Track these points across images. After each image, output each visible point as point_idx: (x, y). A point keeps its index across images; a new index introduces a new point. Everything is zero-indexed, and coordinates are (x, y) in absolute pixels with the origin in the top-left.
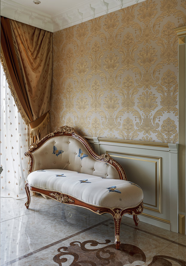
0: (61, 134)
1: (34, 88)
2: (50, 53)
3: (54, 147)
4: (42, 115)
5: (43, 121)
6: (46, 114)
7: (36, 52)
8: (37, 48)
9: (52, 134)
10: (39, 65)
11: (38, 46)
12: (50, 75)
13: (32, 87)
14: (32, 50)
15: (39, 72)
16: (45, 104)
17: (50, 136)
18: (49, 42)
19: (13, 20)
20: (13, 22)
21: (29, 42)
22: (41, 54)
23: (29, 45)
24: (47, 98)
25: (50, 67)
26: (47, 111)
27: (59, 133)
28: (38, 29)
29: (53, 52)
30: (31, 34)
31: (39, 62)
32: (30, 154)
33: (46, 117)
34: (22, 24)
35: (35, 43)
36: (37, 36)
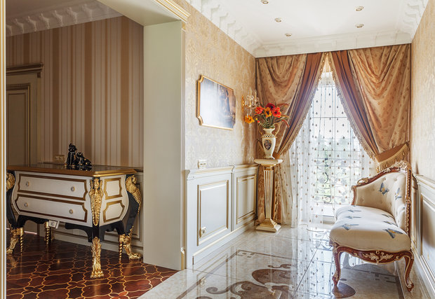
2: (406, 69)
3: (382, 184)
4: (393, 147)
5: (396, 155)
6: (401, 146)
7: (383, 74)
8: (385, 70)
9: (388, 169)
10: (384, 89)
11: (387, 67)
12: (404, 98)
13: (378, 115)
14: (378, 75)
15: (383, 97)
16: (396, 133)
17: (385, 171)
19: (351, 50)
20: (351, 52)
21: (373, 66)
22: (391, 75)
23: (374, 70)
24: (400, 126)
25: (405, 88)
26: (403, 143)
27: (395, 168)
28: (388, 47)
29: (410, 68)
30: (378, 56)
31: (386, 85)
32: (354, 189)
33: (401, 150)
34: (365, 50)
35: (383, 63)
36: (386, 55)
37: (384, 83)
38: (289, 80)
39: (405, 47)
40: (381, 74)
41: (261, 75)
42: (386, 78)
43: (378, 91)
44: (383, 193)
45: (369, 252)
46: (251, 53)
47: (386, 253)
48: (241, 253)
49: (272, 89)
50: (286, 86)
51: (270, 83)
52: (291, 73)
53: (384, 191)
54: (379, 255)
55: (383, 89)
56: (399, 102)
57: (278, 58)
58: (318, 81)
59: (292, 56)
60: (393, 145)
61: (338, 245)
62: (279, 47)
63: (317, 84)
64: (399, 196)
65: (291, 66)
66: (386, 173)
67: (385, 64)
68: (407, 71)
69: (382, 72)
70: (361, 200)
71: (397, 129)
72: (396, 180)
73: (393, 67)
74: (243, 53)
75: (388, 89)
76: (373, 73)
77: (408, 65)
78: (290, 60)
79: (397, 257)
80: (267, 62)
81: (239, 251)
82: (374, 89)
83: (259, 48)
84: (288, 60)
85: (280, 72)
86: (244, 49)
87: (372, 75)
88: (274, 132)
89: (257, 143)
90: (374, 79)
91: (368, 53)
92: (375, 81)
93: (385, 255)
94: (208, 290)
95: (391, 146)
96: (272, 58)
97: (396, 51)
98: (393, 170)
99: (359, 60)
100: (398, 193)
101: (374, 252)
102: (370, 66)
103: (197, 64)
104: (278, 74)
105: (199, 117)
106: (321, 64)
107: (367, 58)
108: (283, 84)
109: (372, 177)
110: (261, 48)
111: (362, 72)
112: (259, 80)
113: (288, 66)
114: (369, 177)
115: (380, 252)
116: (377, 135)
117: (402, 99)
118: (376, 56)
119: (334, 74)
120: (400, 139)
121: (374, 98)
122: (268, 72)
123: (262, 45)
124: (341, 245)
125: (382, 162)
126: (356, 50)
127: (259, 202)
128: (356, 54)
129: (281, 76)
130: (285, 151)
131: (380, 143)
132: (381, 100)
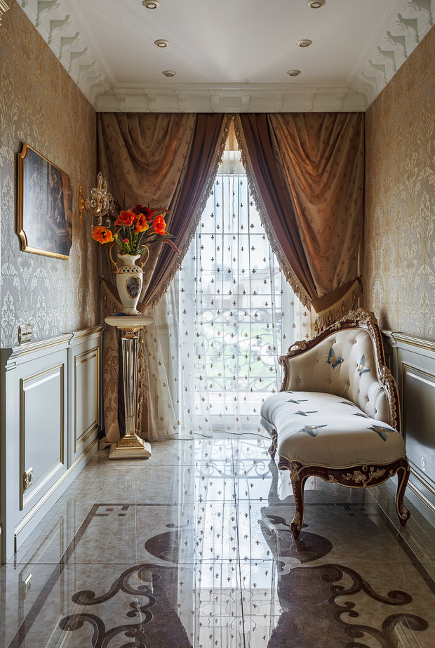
0: (353, 324)
1: (319, 233)
2: (358, 155)
3: (331, 349)
4: (338, 286)
5: (343, 299)
7: (324, 161)
8: (327, 154)
9: (337, 324)
10: (327, 186)
11: (329, 148)
12: (356, 202)
13: (316, 231)
14: (316, 160)
15: (326, 201)
16: (343, 263)
17: (333, 328)
18: (357, 133)
19: (274, 114)
20: (273, 117)
21: (308, 145)
22: (336, 163)
23: (309, 152)
24: (349, 250)
25: (356, 186)
26: (353, 278)
27: (348, 322)
28: (330, 114)
29: (364, 153)
30: (316, 128)
31: (328, 180)
32: (284, 361)
33: (351, 290)
34: (295, 115)
35: (324, 142)
36: (327, 128)
37: (326, 175)
38: (163, 162)
39: (355, 117)
40: (320, 160)
41: (107, 147)
42: (328, 168)
43: (317, 189)
44: (334, 366)
45: (351, 471)
46: (92, 101)
47: (377, 467)
48: (101, 510)
49: (132, 178)
50: (156, 172)
51: (128, 165)
52: (168, 148)
53: (335, 361)
54: (367, 473)
55: (325, 186)
56: (347, 209)
57: (142, 116)
58: (216, 167)
59: (168, 115)
60: (339, 283)
61: (300, 465)
62: (146, 95)
63: (215, 172)
64: (365, 368)
65: (166, 133)
66: (334, 331)
67: (326, 143)
68: (359, 158)
69: (322, 157)
70: (297, 381)
71: (345, 255)
72: (354, 342)
73: (339, 150)
74: (80, 100)
75: (333, 186)
76: (308, 157)
77: (360, 148)
78: (165, 123)
79: (391, 472)
80: (119, 123)
81: (96, 506)
82: (310, 186)
83: (105, 94)
84: (162, 123)
85: (146, 145)
86: (81, 93)
87: (307, 161)
88: (137, 262)
89: (100, 283)
90: (309, 168)
91: (301, 123)
92: (311, 172)
93: (375, 471)
94: (76, 599)
95: (335, 284)
96: (129, 115)
97: (343, 123)
98: (346, 326)
99: (287, 133)
100: (363, 363)
101: (359, 468)
102: (303, 144)
103: (16, 118)
104: (143, 147)
105: (22, 233)
106: (222, 135)
107: (299, 130)
108: (152, 169)
109: (310, 339)
110: (110, 92)
111: (291, 155)
112: (103, 157)
113: (162, 133)
114: (307, 340)
115: (369, 466)
116: (314, 266)
117: (353, 205)
118: (312, 128)
119: (243, 155)
120: (349, 272)
121: (311, 202)
122: (122, 143)
123: (112, 87)
124: (306, 465)
125: (323, 312)
126: (282, 114)
127: (107, 402)
128: (281, 121)
129: (148, 152)
130: (156, 299)
131: (319, 279)
132: (322, 206)
